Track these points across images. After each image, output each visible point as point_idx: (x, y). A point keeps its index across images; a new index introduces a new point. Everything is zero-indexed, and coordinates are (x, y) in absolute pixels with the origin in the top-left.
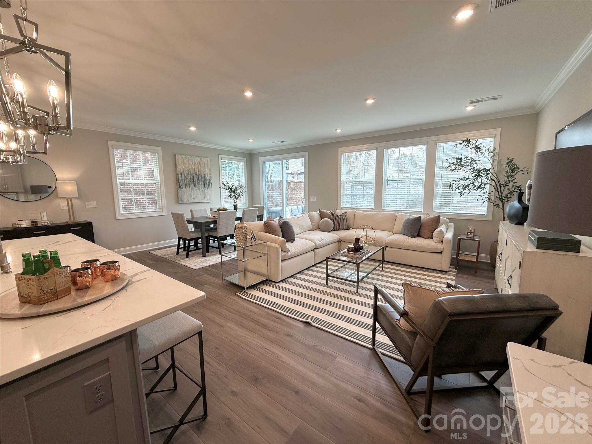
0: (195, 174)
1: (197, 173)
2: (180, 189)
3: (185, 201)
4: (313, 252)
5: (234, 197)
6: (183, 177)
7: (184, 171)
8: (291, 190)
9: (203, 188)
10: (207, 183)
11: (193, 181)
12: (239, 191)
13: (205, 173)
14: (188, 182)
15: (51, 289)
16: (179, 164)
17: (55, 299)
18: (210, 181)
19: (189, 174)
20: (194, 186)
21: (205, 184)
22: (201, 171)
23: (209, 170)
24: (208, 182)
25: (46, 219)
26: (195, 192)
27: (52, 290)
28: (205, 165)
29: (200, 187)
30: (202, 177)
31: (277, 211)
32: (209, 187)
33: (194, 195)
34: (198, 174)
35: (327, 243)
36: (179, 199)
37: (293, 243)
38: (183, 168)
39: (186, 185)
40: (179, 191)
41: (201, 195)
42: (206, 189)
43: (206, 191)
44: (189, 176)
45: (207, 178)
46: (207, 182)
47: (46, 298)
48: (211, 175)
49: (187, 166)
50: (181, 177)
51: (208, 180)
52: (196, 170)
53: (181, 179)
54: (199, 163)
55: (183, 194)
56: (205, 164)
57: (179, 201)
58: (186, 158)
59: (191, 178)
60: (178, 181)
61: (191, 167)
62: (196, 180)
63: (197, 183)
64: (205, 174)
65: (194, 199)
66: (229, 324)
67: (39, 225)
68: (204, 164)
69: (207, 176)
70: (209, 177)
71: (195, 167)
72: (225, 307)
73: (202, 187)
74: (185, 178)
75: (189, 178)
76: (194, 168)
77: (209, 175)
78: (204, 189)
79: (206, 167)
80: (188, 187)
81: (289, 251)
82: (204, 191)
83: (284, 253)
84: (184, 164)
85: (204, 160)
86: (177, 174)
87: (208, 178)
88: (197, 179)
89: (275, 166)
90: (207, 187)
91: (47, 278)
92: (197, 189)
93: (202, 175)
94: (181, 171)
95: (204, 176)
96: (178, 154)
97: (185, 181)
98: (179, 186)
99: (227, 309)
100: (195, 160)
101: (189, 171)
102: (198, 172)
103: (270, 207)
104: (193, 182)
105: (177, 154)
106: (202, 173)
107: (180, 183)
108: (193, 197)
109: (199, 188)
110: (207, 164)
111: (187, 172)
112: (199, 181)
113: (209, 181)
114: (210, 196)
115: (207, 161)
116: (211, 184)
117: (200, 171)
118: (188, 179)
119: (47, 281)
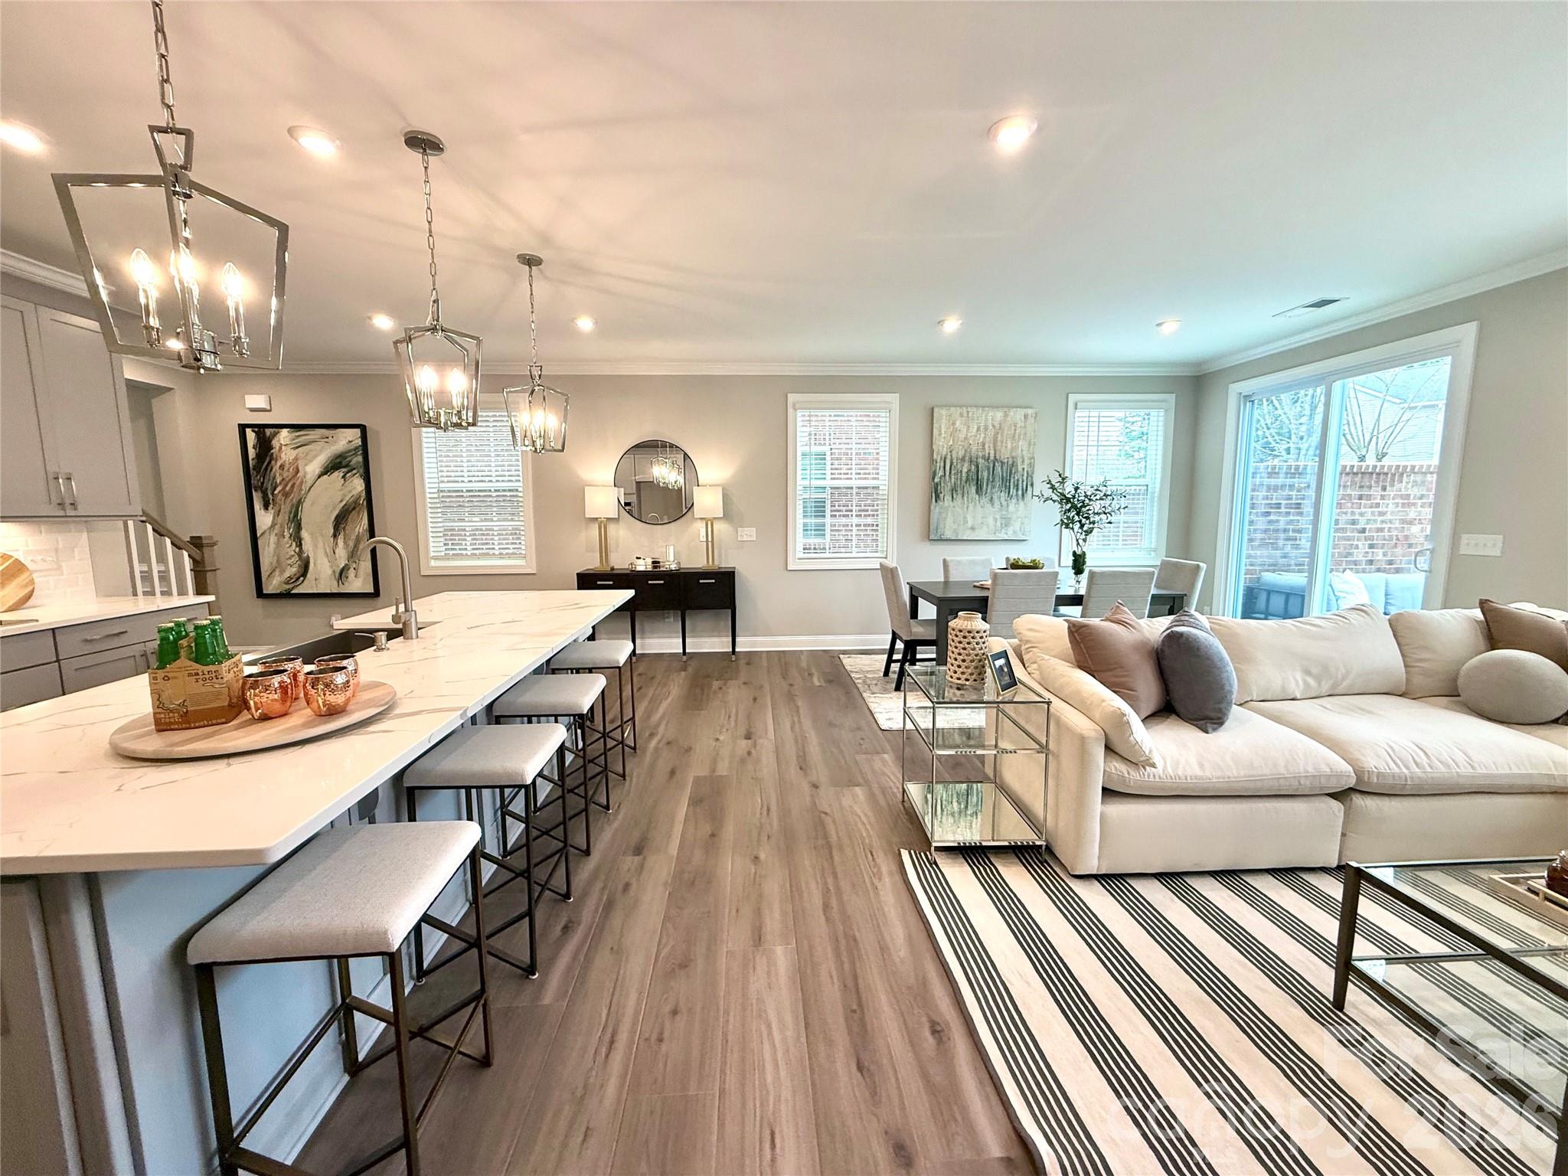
0: (983, 457)
1: (989, 457)
2: (936, 501)
3: (948, 534)
4: (1335, 804)
5: (1077, 526)
6: (948, 468)
7: (951, 452)
8: (1397, 505)
9: (1003, 499)
10: (1018, 485)
11: (975, 477)
12: (1096, 506)
13: (1014, 454)
14: (961, 479)
15: (178, 703)
16: (940, 434)
17: (184, 726)
18: (1029, 478)
19: (967, 458)
20: (977, 492)
21: (1012, 487)
22: (1003, 451)
23: (1030, 444)
24: (1023, 481)
25: (672, 559)
26: (979, 508)
27: (179, 705)
28: (1018, 431)
29: (995, 497)
30: (1005, 468)
31: (1292, 588)
32: (1023, 495)
33: (974, 517)
34: (992, 458)
35: (1461, 781)
36: (931, 528)
37: (1207, 732)
38: (951, 443)
39: (954, 490)
40: (932, 507)
41: (996, 520)
42: (1014, 501)
43: (1012, 508)
44: (966, 465)
45: (1020, 469)
46: (1018, 480)
47: (168, 720)
48: (1033, 458)
49: (962, 436)
50: (942, 469)
51: (1023, 475)
52: (987, 445)
53: (941, 473)
54: (997, 426)
55: (944, 515)
56: (1018, 426)
57: (931, 534)
58: (961, 415)
59: (969, 470)
60: (933, 479)
61: (974, 440)
62: (985, 474)
63: (987, 485)
64: (1013, 458)
65: (973, 528)
66: (779, 950)
67: (662, 569)
68: (1016, 426)
69: (1019, 461)
70: (1025, 467)
71: (985, 438)
72: (830, 880)
73: (1002, 494)
74: (953, 472)
75: (965, 470)
76: (981, 440)
77: (1026, 459)
78: (1006, 500)
79: (1020, 435)
80: (960, 496)
81: (1153, 766)
82: (1008, 505)
83: (1118, 767)
84: (956, 430)
85: (1015, 414)
86: (932, 461)
87: (1023, 469)
88: (989, 473)
89: (1405, 418)
90: (1017, 495)
91: (169, 679)
92: (985, 500)
93: (1006, 461)
94: (944, 453)
95: (1010, 463)
96: (941, 406)
97: (953, 480)
98: (936, 493)
99: (826, 892)
100: (986, 420)
101: (966, 451)
102: (992, 452)
103: (1268, 571)
104: (975, 482)
105: (937, 406)
106: (1005, 454)
107: (937, 484)
108: (970, 524)
109: (991, 499)
110: (1025, 427)
111: (961, 454)
112: (994, 479)
113: (1025, 478)
114: (1022, 523)
115: (1026, 416)
116: (1032, 485)
117: (998, 448)
118: (961, 472)
119: (168, 684)
